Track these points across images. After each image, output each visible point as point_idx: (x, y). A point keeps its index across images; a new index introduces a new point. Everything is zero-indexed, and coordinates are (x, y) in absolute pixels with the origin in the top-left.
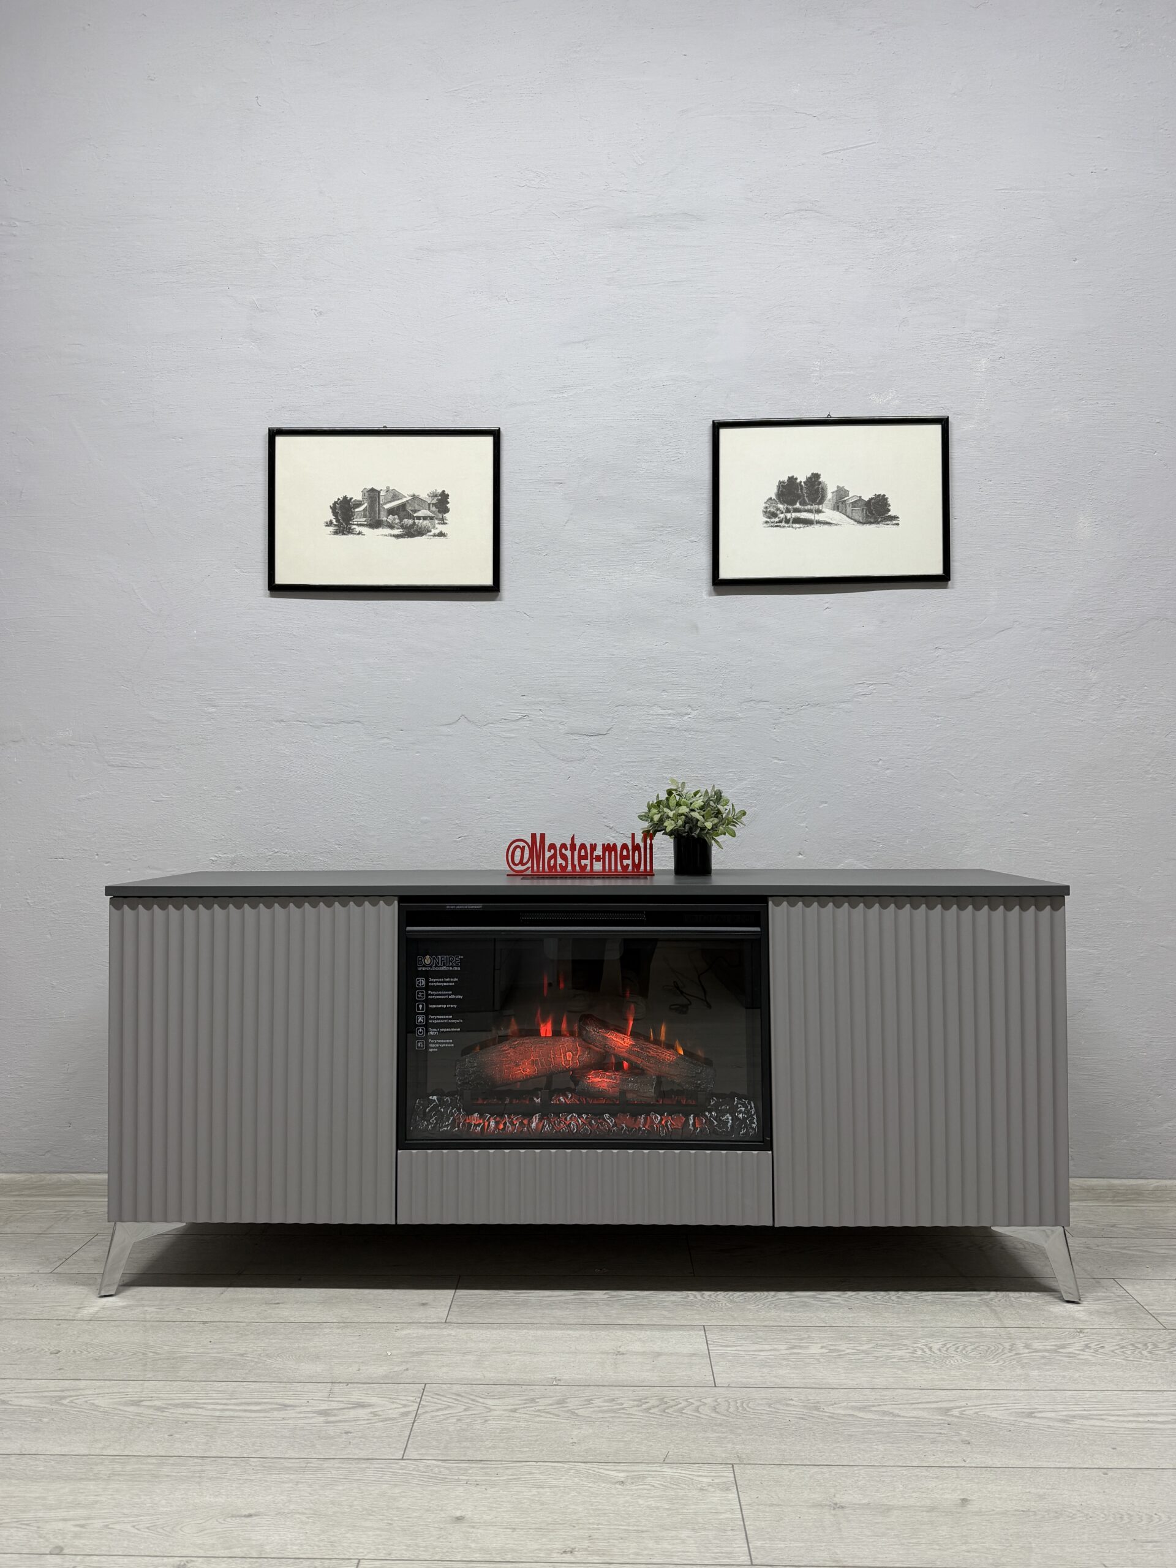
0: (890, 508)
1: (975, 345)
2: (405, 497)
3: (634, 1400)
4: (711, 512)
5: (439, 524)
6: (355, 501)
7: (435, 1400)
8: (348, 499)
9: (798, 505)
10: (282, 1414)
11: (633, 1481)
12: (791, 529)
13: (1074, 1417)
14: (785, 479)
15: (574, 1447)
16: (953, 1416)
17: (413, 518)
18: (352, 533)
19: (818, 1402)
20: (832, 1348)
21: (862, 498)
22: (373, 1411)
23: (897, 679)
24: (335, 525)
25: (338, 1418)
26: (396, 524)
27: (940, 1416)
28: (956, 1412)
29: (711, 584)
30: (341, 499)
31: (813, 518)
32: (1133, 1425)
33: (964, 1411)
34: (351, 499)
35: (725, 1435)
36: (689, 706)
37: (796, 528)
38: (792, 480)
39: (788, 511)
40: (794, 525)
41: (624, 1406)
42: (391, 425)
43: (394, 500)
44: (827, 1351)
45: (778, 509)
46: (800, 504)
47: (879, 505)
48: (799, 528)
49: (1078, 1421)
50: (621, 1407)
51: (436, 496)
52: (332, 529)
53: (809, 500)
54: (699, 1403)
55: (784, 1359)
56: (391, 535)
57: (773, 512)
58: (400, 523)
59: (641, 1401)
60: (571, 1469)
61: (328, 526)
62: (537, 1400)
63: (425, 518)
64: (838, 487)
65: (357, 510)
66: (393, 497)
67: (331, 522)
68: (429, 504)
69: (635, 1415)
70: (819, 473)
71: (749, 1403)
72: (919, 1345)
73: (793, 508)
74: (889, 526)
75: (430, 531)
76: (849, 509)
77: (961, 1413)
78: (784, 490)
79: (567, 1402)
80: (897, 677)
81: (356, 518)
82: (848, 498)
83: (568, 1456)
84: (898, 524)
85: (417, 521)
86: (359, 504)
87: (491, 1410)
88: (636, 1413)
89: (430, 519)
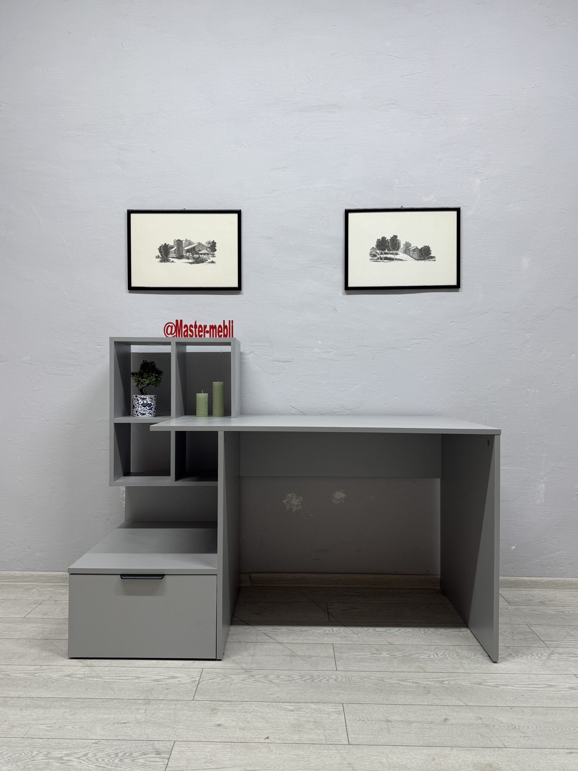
0: (431, 252)
1: (474, 173)
2: (195, 244)
3: (299, 676)
4: (344, 254)
5: (211, 257)
6: (170, 246)
7: (207, 676)
8: (167, 245)
9: (386, 251)
10: (137, 681)
11: (297, 710)
12: (383, 262)
13: (500, 685)
14: (380, 238)
15: (271, 696)
16: (444, 684)
17: (199, 254)
18: (168, 261)
19: (384, 678)
20: (391, 654)
21: (418, 247)
22: (179, 680)
23: (433, 336)
24: (161, 258)
25: (163, 683)
26: (191, 257)
27: (439, 684)
28: (446, 682)
29: (344, 289)
30: (164, 245)
31: (394, 257)
32: (527, 689)
33: (450, 682)
34: (168, 245)
35: (340, 691)
36: (332, 348)
37: (385, 262)
38: (384, 238)
39: (382, 254)
40: (385, 261)
41: (294, 679)
42: (188, 208)
43: (189, 245)
44: (390, 655)
45: (377, 253)
46: (388, 250)
47: (426, 251)
48: (387, 262)
49: (502, 687)
50: (293, 679)
51: (210, 243)
52: (159, 259)
53: (392, 249)
54: (329, 678)
55: (369, 659)
56: (188, 263)
57: (375, 254)
58: (192, 256)
59: (302, 676)
60: (269, 705)
61: (157, 258)
62: (254, 676)
63: (205, 254)
64: (406, 242)
65: (171, 250)
66: (189, 244)
67: (159, 256)
68: (207, 247)
69: (299, 682)
70: (397, 235)
71: (352, 678)
72: (432, 653)
73: (384, 252)
74: (431, 261)
75: (207, 261)
76: (411, 253)
77: (448, 683)
78: (380, 244)
79: (268, 677)
80: (432, 336)
81: (171, 254)
82: (411, 247)
83: (268, 700)
84: (435, 260)
85: (200, 256)
86: (172, 247)
87: (233, 680)
88: (300, 682)
89: (207, 255)
